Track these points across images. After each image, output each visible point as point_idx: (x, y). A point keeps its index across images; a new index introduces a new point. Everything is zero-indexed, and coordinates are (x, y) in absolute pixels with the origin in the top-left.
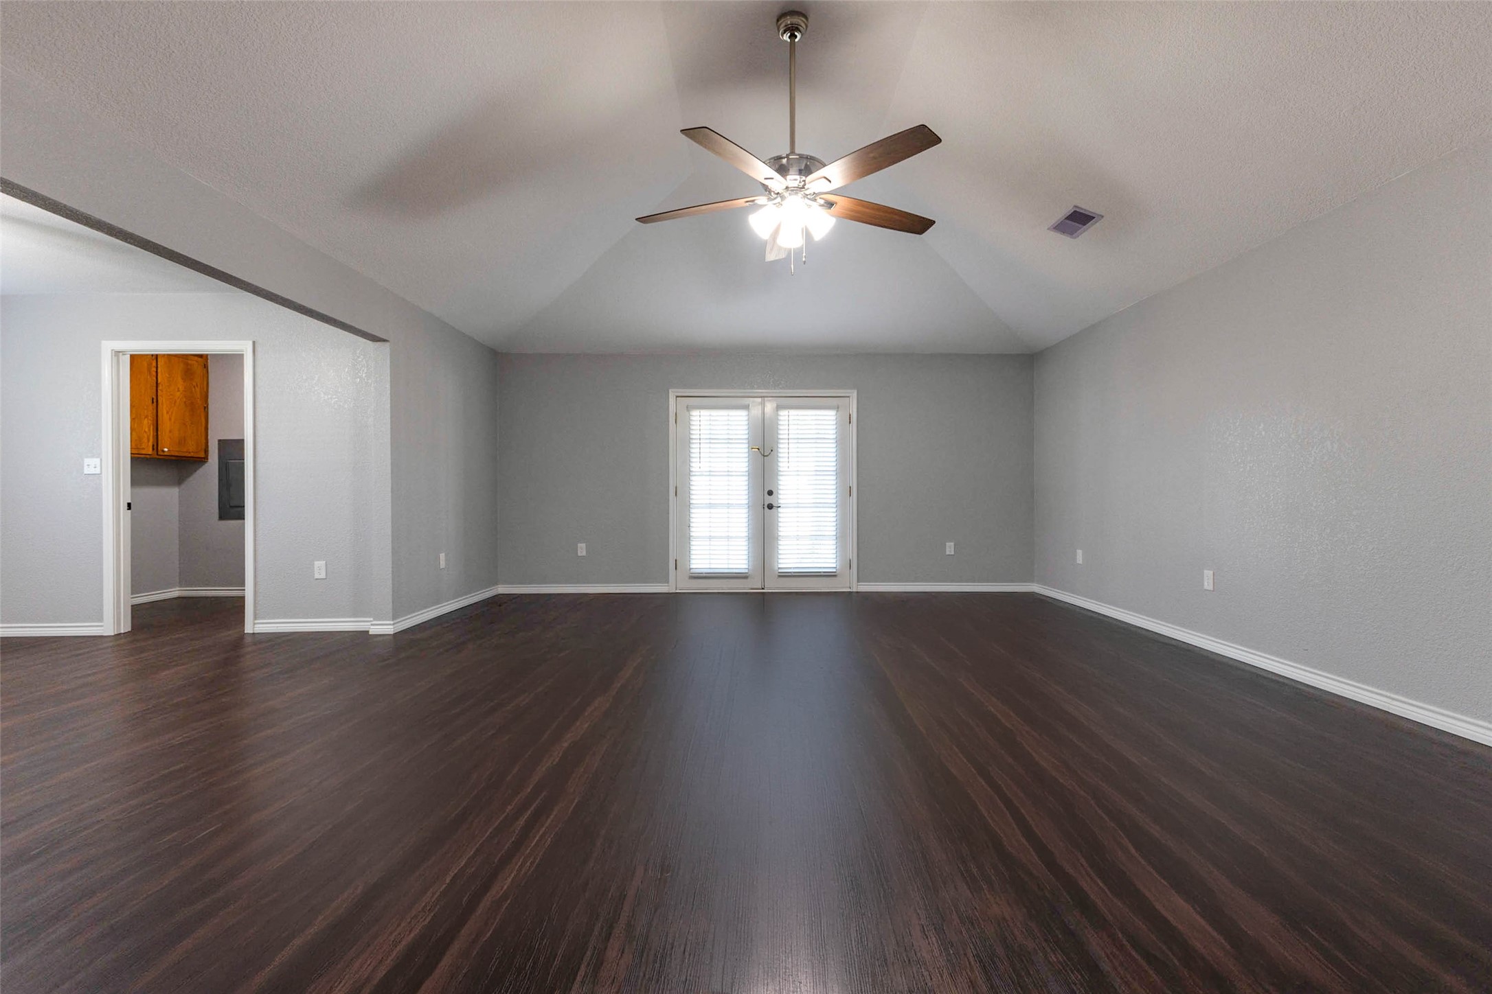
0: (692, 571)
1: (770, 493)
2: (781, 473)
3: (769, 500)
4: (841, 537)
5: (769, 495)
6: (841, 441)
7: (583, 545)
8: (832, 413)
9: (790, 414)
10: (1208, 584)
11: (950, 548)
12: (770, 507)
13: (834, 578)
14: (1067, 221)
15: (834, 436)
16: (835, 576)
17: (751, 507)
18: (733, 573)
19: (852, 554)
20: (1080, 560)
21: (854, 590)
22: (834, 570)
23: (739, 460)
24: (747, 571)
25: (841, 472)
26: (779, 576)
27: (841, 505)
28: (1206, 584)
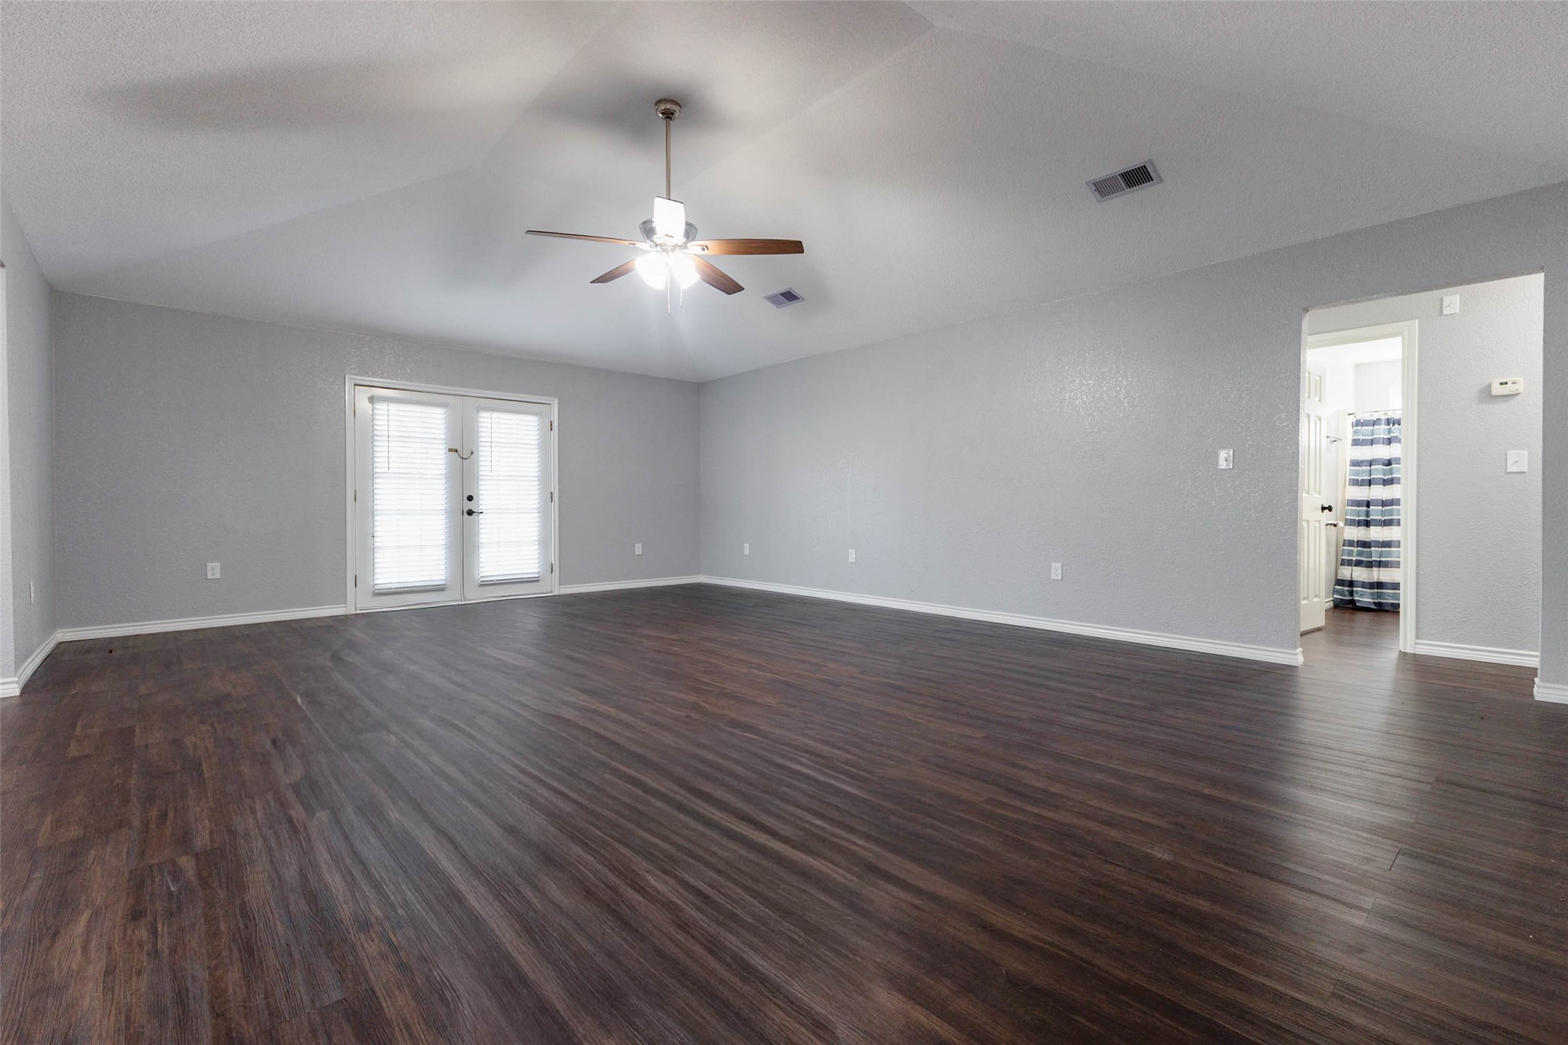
0: (377, 587)
1: (470, 498)
2: (482, 478)
3: (469, 505)
4: (544, 542)
5: (470, 500)
6: (544, 448)
7: (217, 565)
8: (535, 418)
9: (493, 416)
10: (852, 559)
11: (638, 549)
12: (470, 513)
13: (537, 583)
14: (781, 296)
15: (537, 442)
16: (538, 581)
17: (449, 513)
18: (429, 586)
19: (554, 558)
20: (747, 551)
21: (556, 594)
22: (537, 576)
23: (436, 461)
24: (443, 582)
25: (544, 479)
26: (482, 585)
27: (544, 511)
28: (850, 558)
